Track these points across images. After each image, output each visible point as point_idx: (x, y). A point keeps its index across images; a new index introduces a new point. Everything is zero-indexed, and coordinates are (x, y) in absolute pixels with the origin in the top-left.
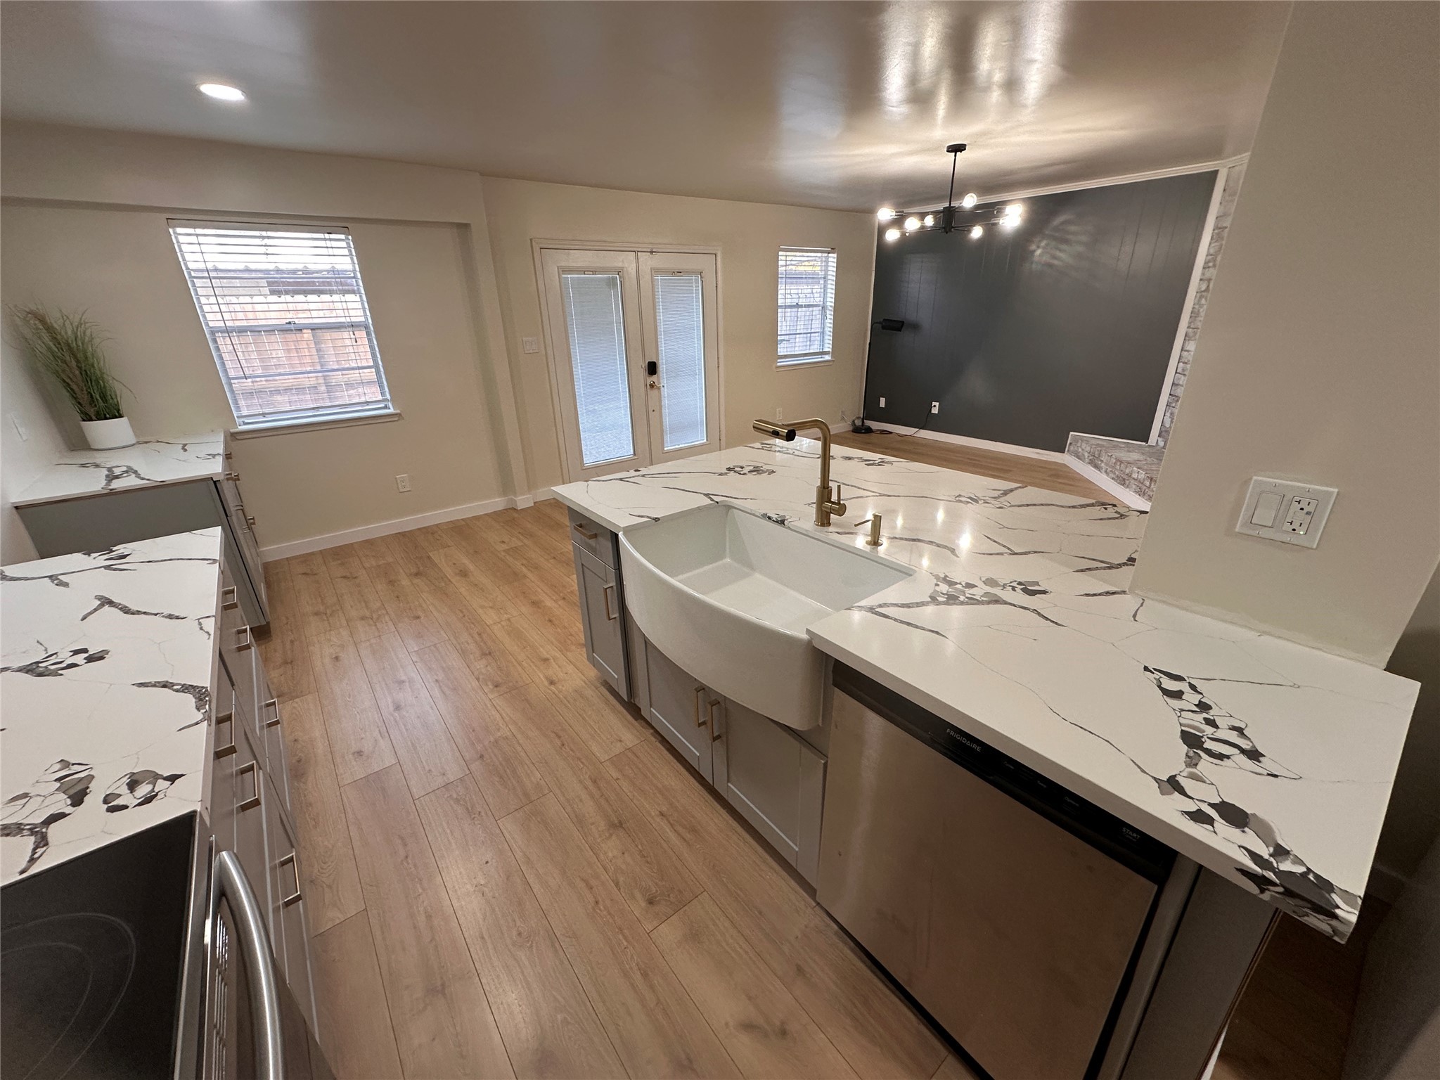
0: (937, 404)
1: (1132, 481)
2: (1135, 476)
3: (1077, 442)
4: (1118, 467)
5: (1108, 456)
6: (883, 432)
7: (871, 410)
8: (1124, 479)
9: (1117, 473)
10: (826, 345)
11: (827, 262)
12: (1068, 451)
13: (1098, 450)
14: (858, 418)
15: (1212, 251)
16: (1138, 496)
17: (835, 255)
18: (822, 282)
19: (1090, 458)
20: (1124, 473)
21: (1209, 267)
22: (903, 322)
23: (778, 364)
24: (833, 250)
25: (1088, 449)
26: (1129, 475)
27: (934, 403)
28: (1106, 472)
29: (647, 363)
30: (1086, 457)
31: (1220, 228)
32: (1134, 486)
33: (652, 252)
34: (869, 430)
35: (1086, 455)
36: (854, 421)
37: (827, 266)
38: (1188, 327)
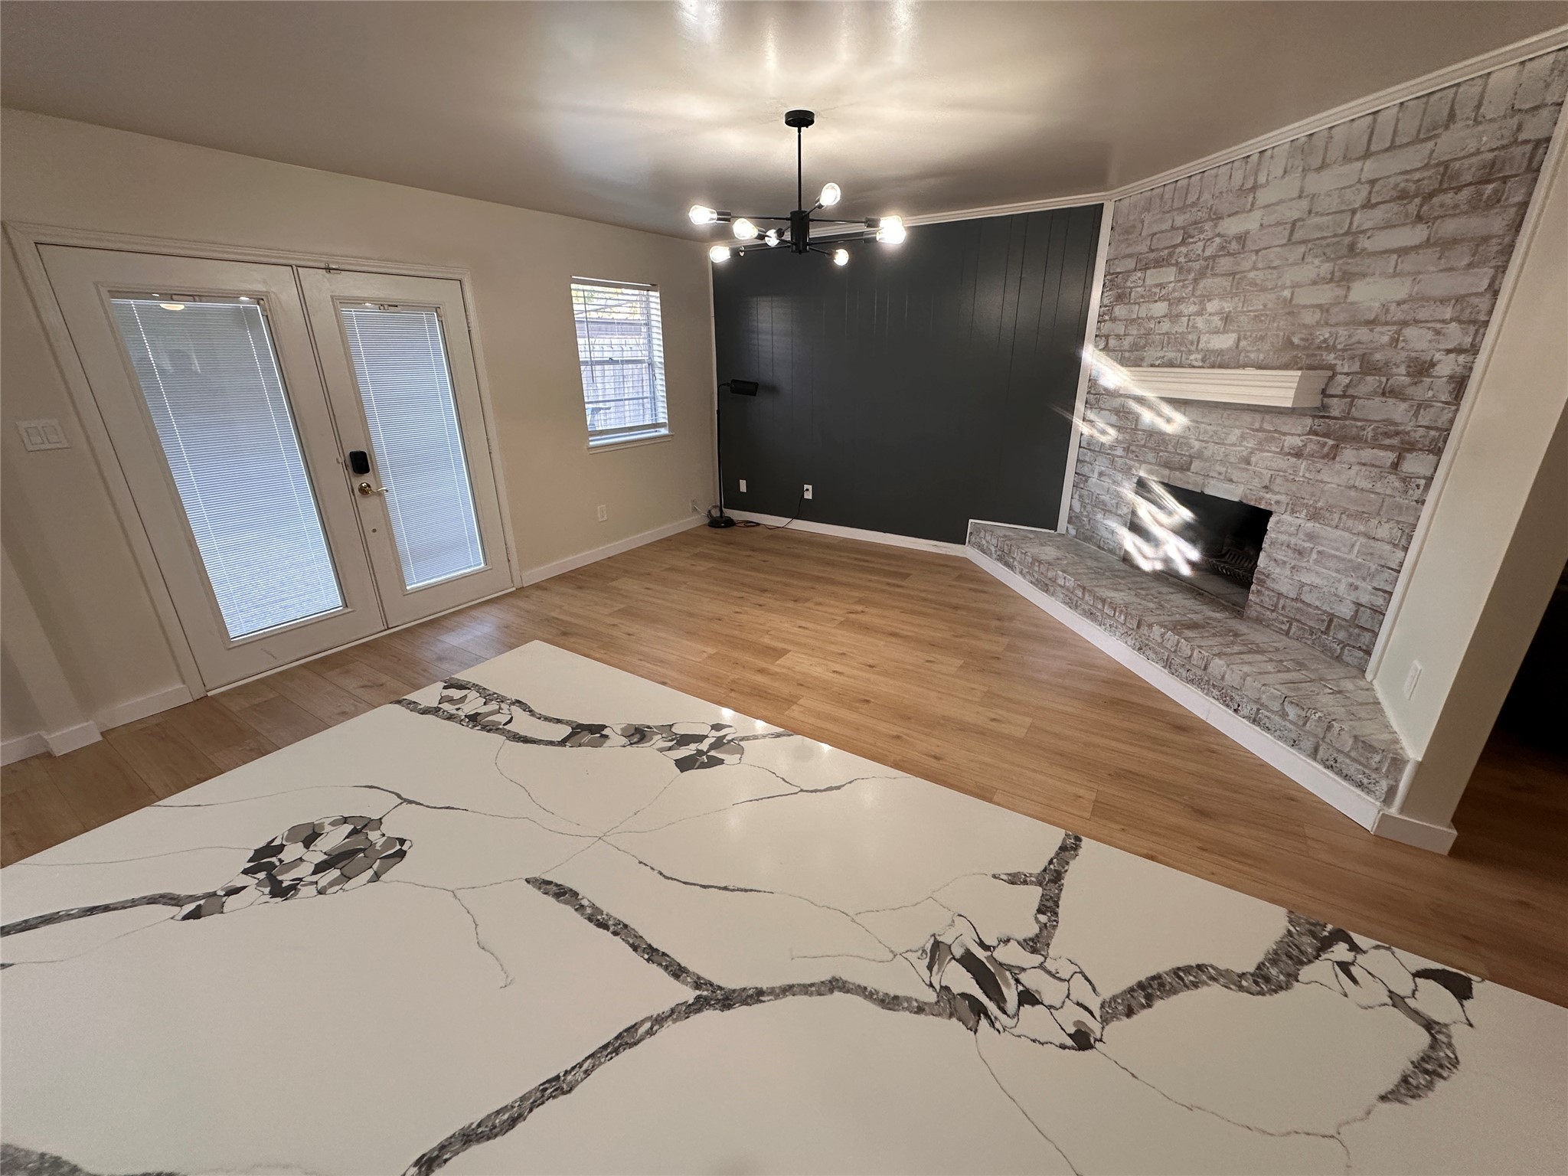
0: (810, 487)
1: (1058, 588)
2: (1061, 582)
3: (980, 532)
4: (1037, 569)
5: (1022, 553)
6: (748, 524)
7: (730, 497)
8: (1046, 585)
9: (1036, 576)
10: (661, 415)
11: (648, 302)
12: (969, 541)
13: (1007, 545)
14: (715, 507)
15: (1106, 301)
16: (1068, 609)
17: (657, 294)
18: (644, 329)
19: (998, 553)
20: (1046, 577)
21: (1105, 321)
22: (757, 384)
23: (591, 443)
24: (653, 287)
25: (994, 541)
26: (1054, 580)
27: (806, 487)
28: (1021, 573)
29: (347, 454)
30: (993, 552)
31: (1113, 274)
32: (1062, 596)
33: (328, 269)
34: (730, 523)
35: (993, 549)
36: (709, 512)
37: (648, 308)
38: (1089, 393)
